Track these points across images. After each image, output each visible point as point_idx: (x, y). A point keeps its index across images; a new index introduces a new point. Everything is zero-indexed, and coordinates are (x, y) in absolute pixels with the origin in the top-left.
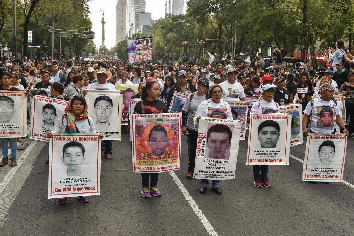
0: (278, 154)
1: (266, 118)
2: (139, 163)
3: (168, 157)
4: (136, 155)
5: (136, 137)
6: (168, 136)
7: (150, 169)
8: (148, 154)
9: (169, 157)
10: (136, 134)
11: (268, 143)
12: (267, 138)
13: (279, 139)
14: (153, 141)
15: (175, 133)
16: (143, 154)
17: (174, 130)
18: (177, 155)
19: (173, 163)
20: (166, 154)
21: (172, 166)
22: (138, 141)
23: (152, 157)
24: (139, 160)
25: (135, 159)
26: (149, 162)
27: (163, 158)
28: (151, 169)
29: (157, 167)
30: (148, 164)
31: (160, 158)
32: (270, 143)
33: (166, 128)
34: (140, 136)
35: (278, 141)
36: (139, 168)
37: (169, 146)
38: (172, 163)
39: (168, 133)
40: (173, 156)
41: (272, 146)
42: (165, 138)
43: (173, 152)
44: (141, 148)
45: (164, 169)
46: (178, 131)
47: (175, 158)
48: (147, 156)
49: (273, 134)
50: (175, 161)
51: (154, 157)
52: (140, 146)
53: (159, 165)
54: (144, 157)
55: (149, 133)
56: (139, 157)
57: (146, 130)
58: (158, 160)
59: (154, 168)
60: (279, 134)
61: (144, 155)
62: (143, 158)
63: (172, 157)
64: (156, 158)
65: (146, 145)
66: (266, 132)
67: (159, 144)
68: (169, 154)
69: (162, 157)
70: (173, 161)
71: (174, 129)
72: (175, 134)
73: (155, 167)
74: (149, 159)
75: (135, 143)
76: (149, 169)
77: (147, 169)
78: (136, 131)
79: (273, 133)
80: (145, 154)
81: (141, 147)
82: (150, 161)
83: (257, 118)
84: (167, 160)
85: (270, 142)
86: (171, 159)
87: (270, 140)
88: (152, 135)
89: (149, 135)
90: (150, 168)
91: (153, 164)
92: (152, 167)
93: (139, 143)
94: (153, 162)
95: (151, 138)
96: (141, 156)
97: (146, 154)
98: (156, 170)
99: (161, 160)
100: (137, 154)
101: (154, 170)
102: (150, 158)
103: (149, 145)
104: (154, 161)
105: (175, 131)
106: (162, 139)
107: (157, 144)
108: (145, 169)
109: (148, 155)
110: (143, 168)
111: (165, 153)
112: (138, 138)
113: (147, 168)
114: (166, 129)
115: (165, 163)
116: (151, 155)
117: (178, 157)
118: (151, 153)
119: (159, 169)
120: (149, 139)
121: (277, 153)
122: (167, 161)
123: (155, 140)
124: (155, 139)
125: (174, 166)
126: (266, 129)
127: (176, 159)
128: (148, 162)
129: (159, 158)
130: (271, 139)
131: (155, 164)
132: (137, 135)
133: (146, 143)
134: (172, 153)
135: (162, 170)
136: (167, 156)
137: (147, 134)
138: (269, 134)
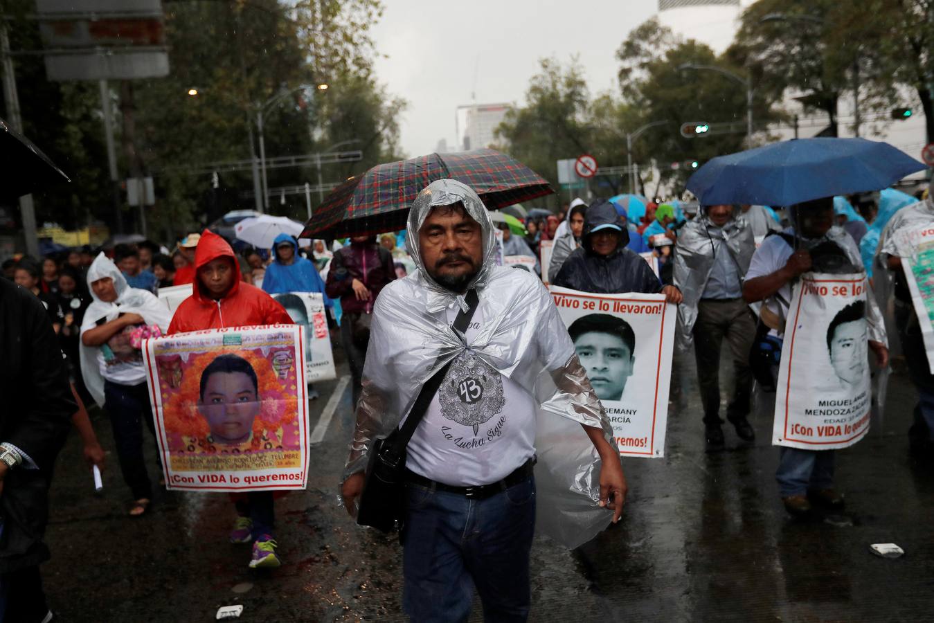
0: (628, 420)
1: (591, 306)
2: (178, 464)
3: (265, 447)
4: (168, 442)
5: (162, 391)
6: (259, 384)
7: (213, 481)
8: (202, 438)
9: (268, 446)
10: (161, 384)
11: (597, 382)
12: (594, 368)
13: (631, 373)
14: (213, 400)
15: (280, 374)
16: (186, 440)
17: (279, 367)
18: (297, 443)
19: (283, 467)
20: (257, 439)
21: (283, 476)
22: (169, 403)
23: (213, 447)
24: (179, 456)
25: (168, 453)
26: (208, 461)
27: (245, 451)
28: (215, 479)
29: (231, 476)
30: (205, 467)
31: (238, 451)
32: (603, 382)
33: (254, 363)
34: (172, 387)
35: (628, 380)
36: (180, 479)
37: (262, 414)
38: (280, 464)
39: (258, 377)
40: (280, 444)
41: (609, 394)
42: (249, 392)
43: (280, 432)
44: (179, 423)
45: (253, 484)
46: (292, 369)
47: (291, 452)
48: (199, 444)
49: (613, 355)
50: (292, 460)
51: (220, 446)
52: (176, 418)
53: (236, 470)
54: (191, 449)
55: (198, 377)
56: (176, 446)
57: (189, 369)
58: (233, 457)
59: (222, 479)
60: (632, 359)
61: (191, 441)
62: (189, 450)
63: (280, 447)
64: (226, 451)
65: (193, 415)
66: (590, 347)
67: (231, 411)
68: (266, 438)
69: (244, 446)
70: (284, 461)
71: (277, 363)
72: (282, 379)
73: (227, 474)
74: (206, 452)
75: (160, 410)
76: (209, 481)
77: (202, 481)
78: (160, 374)
79: (612, 353)
80: (193, 440)
81: (180, 418)
82: (210, 458)
83: (563, 305)
84: (260, 455)
85: (604, 379)
86: (274, 453)
87: (602, 375)
88: (208, 385)
89: (201, 383)
90: (212, 476)
91: (220, 466)
92: (218, 474)
93: (174, 409)
94: (219, 461)
95: (207, 392)
96: (183, 444)
97: (195, 440)
98: (228, 484)
99: (243, 456)
100: (170, 440)
101: (222, 484)
102: (210, 450)
103: (202, 413)
104: (219, 457)
105: (281, 370)
106: (242, 395)
107: (226, 409)
108: (197, 480)
109: (202, 441)
110: (192, 479)
111: (251, 437)
112: (170, 395)
113: (202, 478)
114: (252, 364)
115: (254, 466)
116: (211, 440)
117: (303, 450)
118: (208, 435)
119: (237, 480)
120: (199, 395)
121: (627, 416)
122: (261, 458)
123: (218, 400)
124: (218, 396)
125: (291, 477)
126: (591, 338)
127: (296, 456)
128: (205, 461)
129: (236, 451)
130: (605, 369)
131: (225, 468)
132: (165, 386)
133: (193, 408)
134: (277, 433)
135: (247, 484)
136: (259, 442)
137: (194, 382)
138: (600, 354)
